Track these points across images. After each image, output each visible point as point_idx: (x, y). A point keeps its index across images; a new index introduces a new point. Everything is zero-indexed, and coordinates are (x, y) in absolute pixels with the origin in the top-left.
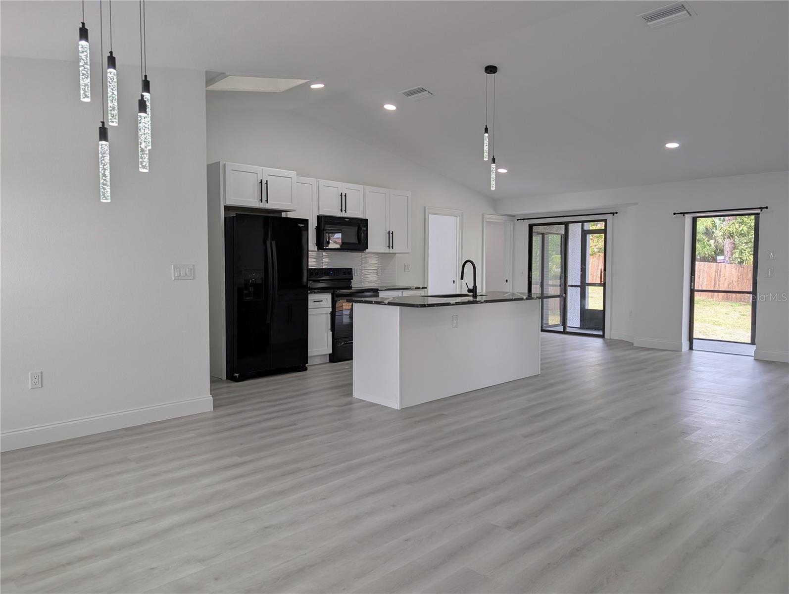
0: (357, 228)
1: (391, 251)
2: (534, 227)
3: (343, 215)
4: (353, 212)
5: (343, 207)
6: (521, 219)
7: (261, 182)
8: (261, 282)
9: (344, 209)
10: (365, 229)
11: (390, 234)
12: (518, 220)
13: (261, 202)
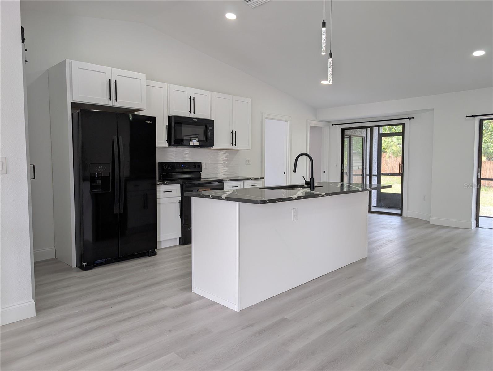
0: (204, 127)
1: (234, 147)
2: (345, 130)
3: (192, 115)
4: (200, 113)
5: (192, 108)
6: (335, 125)
7: (110, 82)
8: (108, 175)
9: (192, 110)
10: (211, 128)
11: (234, 134)
12: (333, 125)
13: (110, 100)
